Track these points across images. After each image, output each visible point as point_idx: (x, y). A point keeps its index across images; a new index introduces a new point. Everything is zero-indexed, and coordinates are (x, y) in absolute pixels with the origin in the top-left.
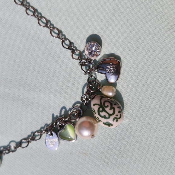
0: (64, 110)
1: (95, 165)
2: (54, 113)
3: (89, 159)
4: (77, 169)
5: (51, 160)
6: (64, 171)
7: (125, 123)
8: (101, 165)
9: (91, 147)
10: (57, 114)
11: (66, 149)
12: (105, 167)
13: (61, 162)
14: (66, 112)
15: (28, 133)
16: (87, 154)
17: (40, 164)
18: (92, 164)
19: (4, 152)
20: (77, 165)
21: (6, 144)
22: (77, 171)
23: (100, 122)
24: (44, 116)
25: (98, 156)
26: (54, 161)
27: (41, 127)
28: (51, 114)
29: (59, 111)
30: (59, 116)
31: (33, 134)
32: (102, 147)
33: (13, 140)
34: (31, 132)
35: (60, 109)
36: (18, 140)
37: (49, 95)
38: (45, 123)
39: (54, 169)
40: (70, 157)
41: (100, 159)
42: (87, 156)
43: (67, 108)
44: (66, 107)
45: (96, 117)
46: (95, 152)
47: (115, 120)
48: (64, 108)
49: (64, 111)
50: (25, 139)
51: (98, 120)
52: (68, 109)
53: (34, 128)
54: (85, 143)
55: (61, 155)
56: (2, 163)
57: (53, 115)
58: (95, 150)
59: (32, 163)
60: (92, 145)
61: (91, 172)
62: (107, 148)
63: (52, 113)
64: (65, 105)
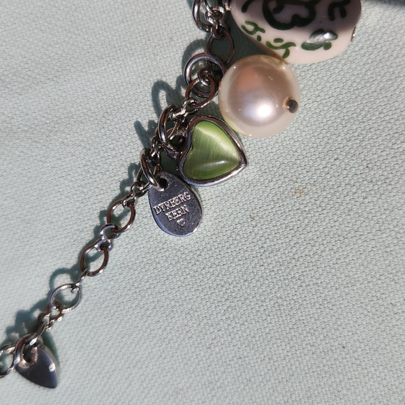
0: (162, 95)
1: (346, 210)
2: (140, 120)
3: (318, 202)
4: (296, 257)
5: (204, 272)
6: (259, 284)
7: (372, 25)
8: (366, 201)
9: (306, 159)
10: (148, 116)
11: (230, 211)
12: (383, 197)
13: (236, 260)
14: (173, 94)
15: (91, 223)
16: (306, 190)
17: (173, 303)
18: (339, 212)
19: (47, 317)
20: (292, 244)
21: (41, 293)
22: (301, 260)
23: (291, 49)
24: (112, 146)
25: (341, 178)
26: (211, 270)
27: (119, 184)
28: (132, 126)
29: (150, 103)
30: (156, 120)
31: (105, 219)
32: (340, 139)
33: (57, 267)
34: (96, 214)
35: (149, 97)
36: (71, 261)
37: (96, 71)
38: (127, 165)
39: (226, 297)
40: (256, 229)
41: (352, 182)
42: (307, 197)
43: (168, 82)
44: (164, 79)
45: (268, 44)
46: (326, 170)
47: (337, 11)
48: (159, 86)
49: (165, 97)
50: (90, 245)
51: (283, 47)
52: (173, 85)
53: (99, 197)
54: (281, 159)
55: (225, 238)
56: (60, 358)
57: (138, 126)
58: (324, 162)
59: (148, 313)
60: (304, 153)
61: (346, 241)
62: (356, 134)
63: (133, 122)
64: (159, 77)
